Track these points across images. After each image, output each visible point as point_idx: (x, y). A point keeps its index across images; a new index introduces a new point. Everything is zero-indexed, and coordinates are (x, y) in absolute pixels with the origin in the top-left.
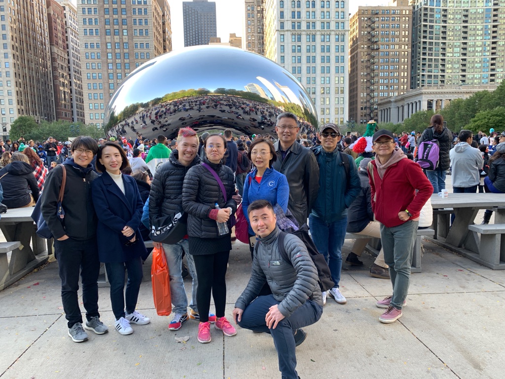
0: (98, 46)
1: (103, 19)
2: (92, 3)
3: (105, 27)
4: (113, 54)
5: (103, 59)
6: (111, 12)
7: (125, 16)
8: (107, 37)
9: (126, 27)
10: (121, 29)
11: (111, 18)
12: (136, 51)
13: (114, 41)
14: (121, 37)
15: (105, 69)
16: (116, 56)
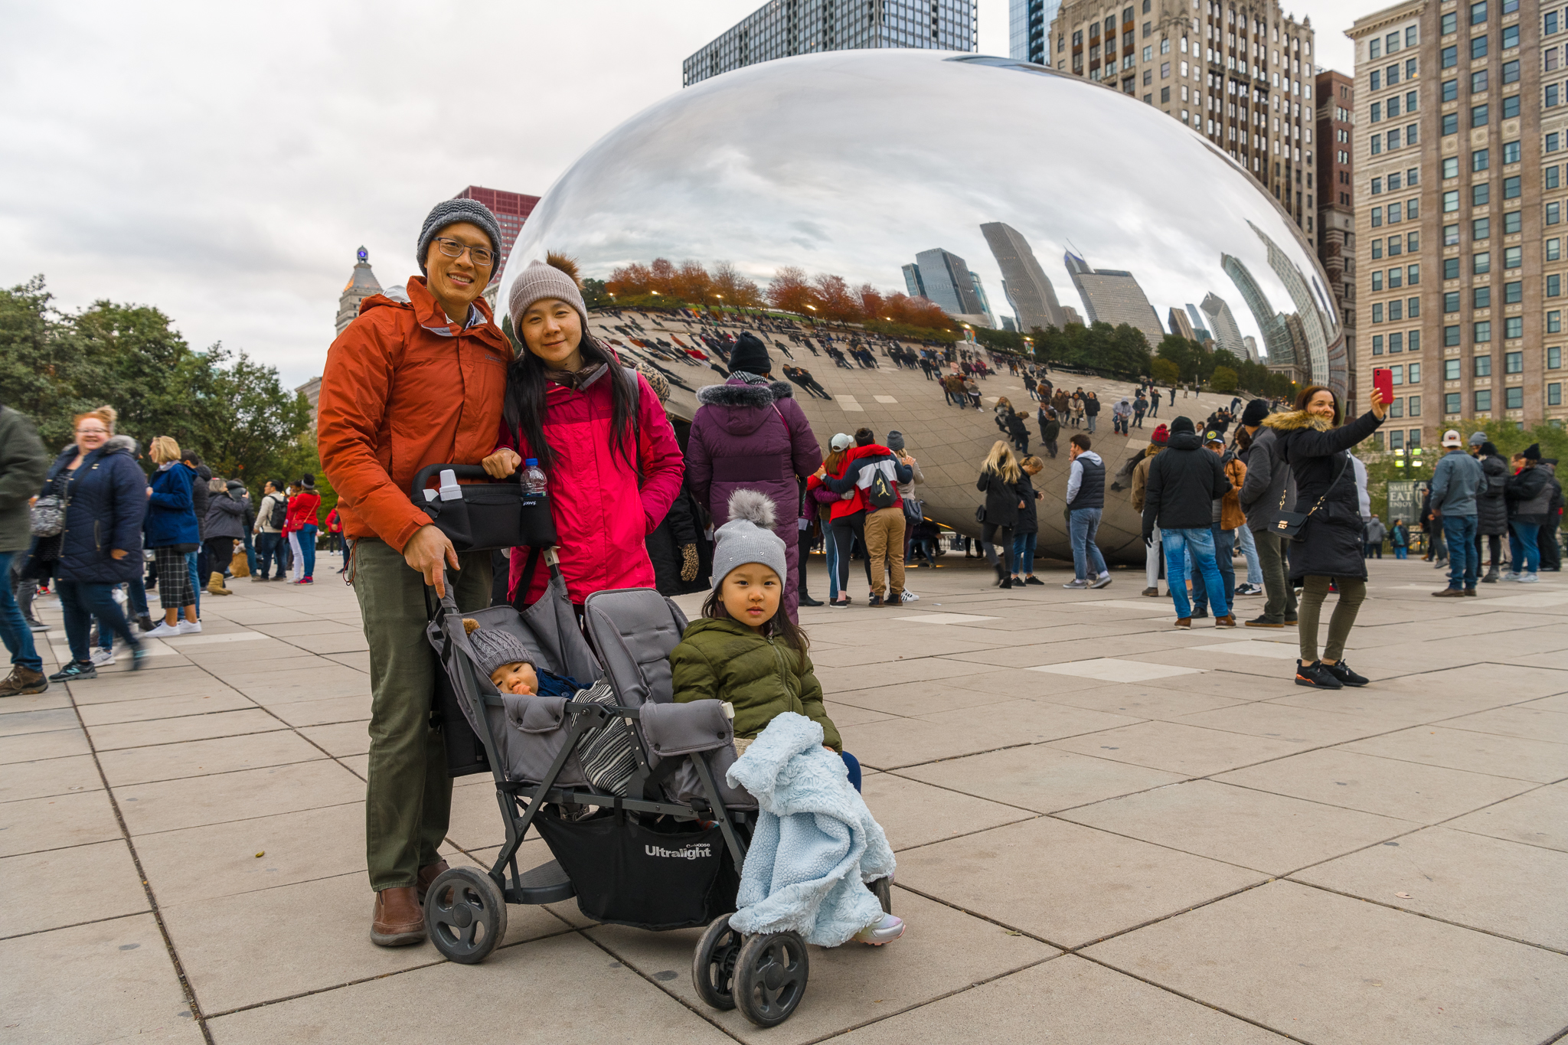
0: (1412, 179)
1: (1433, 86)
2: (1402, 46)
3: (1439, 111)
4: (1463, 191)
5: (1427, 215)
6: (1463, 56)
7: (1516, 51)
8: (1446, 140)
9: (1516, 87)
10: (1495, 102)
11: (1462, 73)
12: (1549, 162)
13: (1469, 148)
14: (1494, 128)
15: (1432, 247)
16: (1472, 197)
